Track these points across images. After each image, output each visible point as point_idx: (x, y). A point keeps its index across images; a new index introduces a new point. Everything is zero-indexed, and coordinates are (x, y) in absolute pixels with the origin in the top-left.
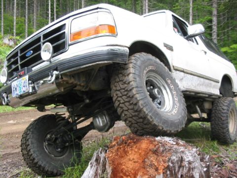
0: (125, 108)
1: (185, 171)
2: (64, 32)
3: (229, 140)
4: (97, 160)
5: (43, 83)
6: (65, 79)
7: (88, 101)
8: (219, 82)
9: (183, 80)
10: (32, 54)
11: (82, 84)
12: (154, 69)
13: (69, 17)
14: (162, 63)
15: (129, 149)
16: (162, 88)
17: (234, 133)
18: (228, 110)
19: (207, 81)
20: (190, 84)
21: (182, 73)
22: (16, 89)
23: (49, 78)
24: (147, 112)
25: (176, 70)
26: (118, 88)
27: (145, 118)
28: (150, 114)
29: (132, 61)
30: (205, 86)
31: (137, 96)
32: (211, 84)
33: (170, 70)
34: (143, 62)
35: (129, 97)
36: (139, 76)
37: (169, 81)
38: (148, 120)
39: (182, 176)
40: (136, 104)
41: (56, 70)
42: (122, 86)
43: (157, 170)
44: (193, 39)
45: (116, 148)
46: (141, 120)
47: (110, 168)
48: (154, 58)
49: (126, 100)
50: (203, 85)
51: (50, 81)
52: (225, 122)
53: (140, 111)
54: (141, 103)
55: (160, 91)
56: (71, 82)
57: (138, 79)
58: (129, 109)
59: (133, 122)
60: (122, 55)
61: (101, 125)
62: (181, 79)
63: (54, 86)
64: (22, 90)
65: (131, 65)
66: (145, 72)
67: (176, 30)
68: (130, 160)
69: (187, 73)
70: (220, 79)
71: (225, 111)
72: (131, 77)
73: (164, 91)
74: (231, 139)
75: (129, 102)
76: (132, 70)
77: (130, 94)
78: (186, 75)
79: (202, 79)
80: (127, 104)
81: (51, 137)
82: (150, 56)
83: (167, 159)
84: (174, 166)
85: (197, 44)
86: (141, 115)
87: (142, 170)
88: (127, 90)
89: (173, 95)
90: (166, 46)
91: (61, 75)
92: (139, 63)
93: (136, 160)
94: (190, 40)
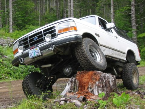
0: (82, 60)
1: (106, 79)
2: (55, 30)
3: (133, 87)
4: (71, 81)
5: (48, 51)
6: (57, 48)
7: (62, 60)
8: (125, 54)
9: (105, 51)
10: (38, 39)
11: (62, 51)
12: (92, 44)
13: (56, 23)
14: (95, 42)
15: (85, 75)
16: (95, 53)
17: (137, 84)
18: (131, 70)
19: (118, 52)
20: (108, 53)
21: (104, 47)
22: (32, 54)
23: (51, 48)
24: (91, 60)
25: (101, 46)
26: (79, 52)
27: (90, 63)
28: (92, 61)
29: (84, 41)
30: (117, 55)
31: (87, 54)
32: (120, 54)
33: (99, 45)
34: (88, 41)
35: (83, 55)
36: (87, 47)
37: (98, 50)
38: (92, 64)
39: (105, 81)
40: (86, 57)
41: (54, 45)
42: (80, 51)
43: (96, 80)
44: (110, 30)
45: (79, 75)
46: (89, 64)
47: (78, 82)
48: (91, 40)
49: (82, 56)
50: (115, 54)
51: (51, 49)
52: (130, 76)
53: (88, 60)
54: (88, 57)
55: (95, 54)
56: (59, 50)
57: (86, 48)
58: (83, 60)
59: (86, 65)
60: (80, 39)
61: (68, 71)
62: (104, 50)
63: (53, 52)
64: (36, 55)
65: (83, 43)
66: (89, 45)
67: (100, 26)
68: (85, 78)
69: (107, 48)
70: (126, 52)
71: (130, 70)
72: (84, 47)
73: (96, 54)
74: (134, 86)
75: (84, 57)
76: (84, 45)
77: (84, 54)
78: (106, 48)
79: (115, 51)
80: (83, 58)
81: (40, 81)
82: (90, 39)
83: (100, 76)
84: (102, 78)
85: (112, 33)
86: (89, 62)
87: (91, 81)
88: (83, 52)
89: (100, 56)
90: (96, 34)
91: (56, 47)
92: (86, 42)
93: (88, 78)
94: (108, 31)
